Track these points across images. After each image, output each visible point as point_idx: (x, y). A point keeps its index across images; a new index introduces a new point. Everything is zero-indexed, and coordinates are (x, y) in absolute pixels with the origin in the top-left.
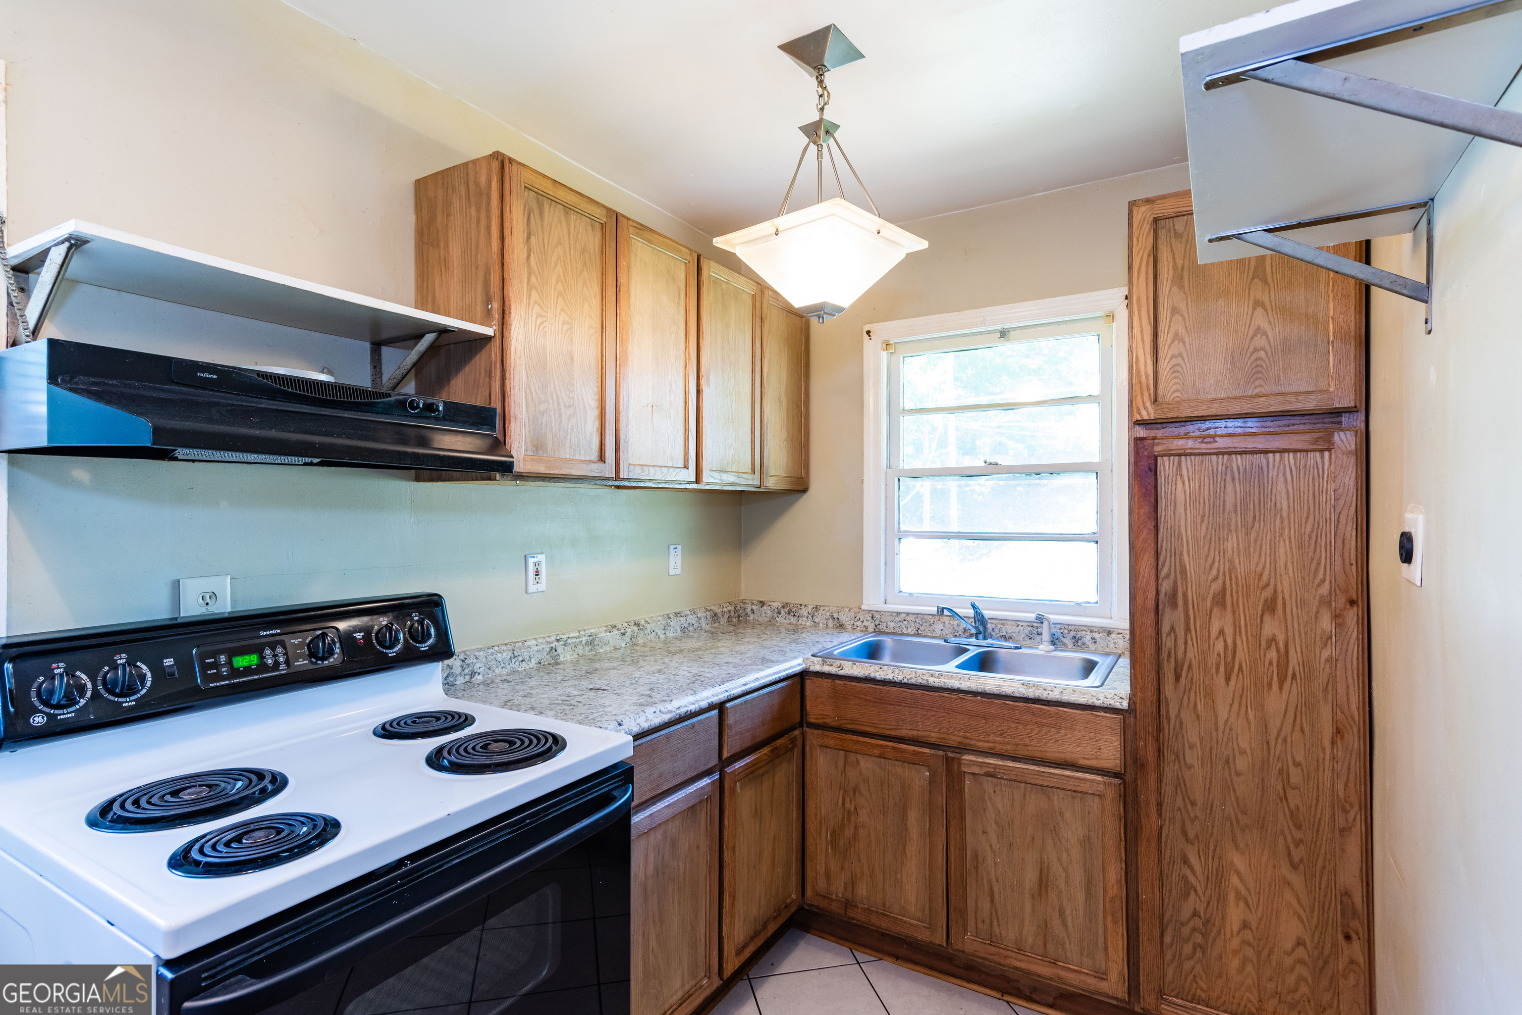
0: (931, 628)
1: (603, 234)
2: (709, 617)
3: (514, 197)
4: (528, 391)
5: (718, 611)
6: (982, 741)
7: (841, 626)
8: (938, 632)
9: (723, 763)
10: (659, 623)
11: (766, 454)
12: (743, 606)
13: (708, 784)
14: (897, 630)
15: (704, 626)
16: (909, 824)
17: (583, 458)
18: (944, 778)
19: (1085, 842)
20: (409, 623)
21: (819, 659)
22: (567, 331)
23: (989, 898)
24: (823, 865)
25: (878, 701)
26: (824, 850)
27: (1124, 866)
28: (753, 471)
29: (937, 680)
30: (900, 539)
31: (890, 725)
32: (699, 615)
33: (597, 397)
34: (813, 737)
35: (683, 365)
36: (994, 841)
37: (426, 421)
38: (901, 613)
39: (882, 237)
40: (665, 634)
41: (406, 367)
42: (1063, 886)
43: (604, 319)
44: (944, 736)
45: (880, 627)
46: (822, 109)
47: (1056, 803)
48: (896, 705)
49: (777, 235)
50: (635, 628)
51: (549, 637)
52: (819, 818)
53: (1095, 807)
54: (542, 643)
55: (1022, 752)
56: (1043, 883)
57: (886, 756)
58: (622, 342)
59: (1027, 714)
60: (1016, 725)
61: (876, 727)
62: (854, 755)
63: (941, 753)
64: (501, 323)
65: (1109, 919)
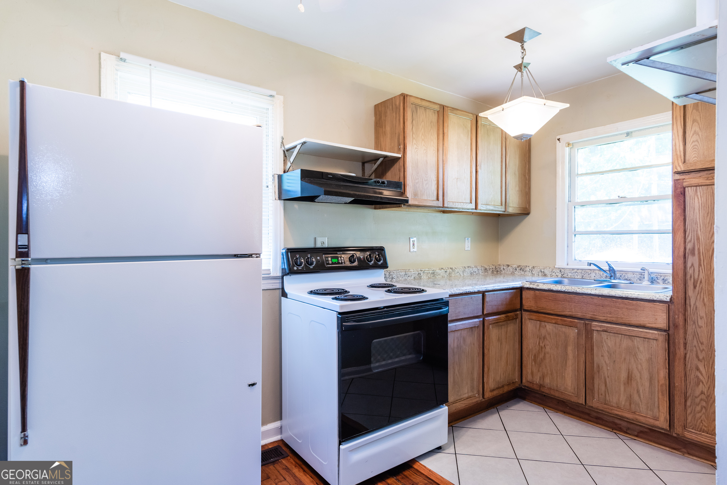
0: (589, 276)
1: (438, 115)
2: (483, 269)
3: (408, 108)
4: (412, 175)
5: (488, 268)
6: (601, 316)
7: (545, 275)
8: (593, 278)
9: (484, 315)
10: (461, 269)
11: (508, 197)
12: (499, 267)
13: (478, 321)
14: (572, 277)
15: (480, 273)
16: (568, 353)
17: (431, 199)
18: (584, 332)
19: (650, 361)
20: (375, 255)
21: (528, 282)
22: (425, 153)
23: (604, 384)
24: (530, 369)
25: (554, 299)
26: (531, 363)
27: (667, 371)
28: (502, 205)
29: (580, 290)
30: (575, 235)
31: (560, 310)
32: (478, 268)
33: (436, 176)
34: (526, 315)
35: (470, 161)
36: (606, 358)
37: (381, 187)
38: (574, 269)
39: (547, 106)
40: (463, 274)
41: (373, 170)
42: (639, 380)
43: (438, 147)
44: (584, 314)
45: (564, 276)
46: (523, 58)
47: (636, 343)
48: (562, 301)
49: (503, 110)
50: (451, 270)
51: (418, 269)
52: (528, 349)
53: (654, 345)
54: (415, 271)
55: (620, 321)
56: (630, 378)
57: (558, 323)
58: (445, 155)
59: (622, 304)
60: (618, 309)
61: (553, 311)
62: (544, 323)
63: (583, 322)
64: (403, 153)
65: (660, 394)
